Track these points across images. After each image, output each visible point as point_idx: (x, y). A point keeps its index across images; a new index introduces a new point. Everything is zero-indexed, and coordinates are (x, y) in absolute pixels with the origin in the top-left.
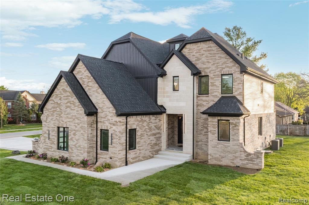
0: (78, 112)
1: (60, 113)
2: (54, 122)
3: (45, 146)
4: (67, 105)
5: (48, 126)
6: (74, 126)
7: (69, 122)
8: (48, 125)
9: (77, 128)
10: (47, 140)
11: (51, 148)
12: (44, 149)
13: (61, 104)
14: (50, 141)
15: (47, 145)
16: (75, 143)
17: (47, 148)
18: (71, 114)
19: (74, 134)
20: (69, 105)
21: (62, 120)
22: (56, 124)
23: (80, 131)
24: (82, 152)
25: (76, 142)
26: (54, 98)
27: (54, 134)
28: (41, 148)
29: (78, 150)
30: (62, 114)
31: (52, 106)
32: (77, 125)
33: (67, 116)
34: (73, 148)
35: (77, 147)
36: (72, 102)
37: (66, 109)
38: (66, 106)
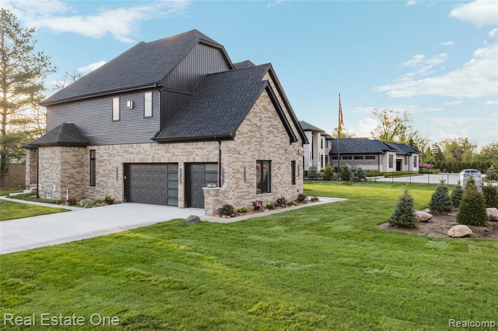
0: (282, 140)
1: (261, 140)
2: (252, 153)
3: (238, 193)
4: (269, 129)
5: (243, 160)
6: (279, 157)
7: (272, 152)
8: (243, 158)
9: (281, 160)
10: (242, 183)
11: (247, 193)
12: (237, 198)
13: (262, 127)
14: (246, 184)
15: (241, 190)
16: (279, 179)
17: (242, 196)
18: (275, 143)
19: (279, 168)
20: (272, 130)
21: (263, 150)
22: (254, 157)
23: (285, 164)
24: (287, 188)
25: (281, 178)
26: (252, 117)
27: (252, 172)
28: (231, 199)
29: (283, 187)
30: (264, 142)
31: (249, 129)
32: (281, 156)
33: (270, 144)
34: (278, 186)
35: (281, 184)
36: (275, 127)
37: (268, 134)
38: (268, 131)
